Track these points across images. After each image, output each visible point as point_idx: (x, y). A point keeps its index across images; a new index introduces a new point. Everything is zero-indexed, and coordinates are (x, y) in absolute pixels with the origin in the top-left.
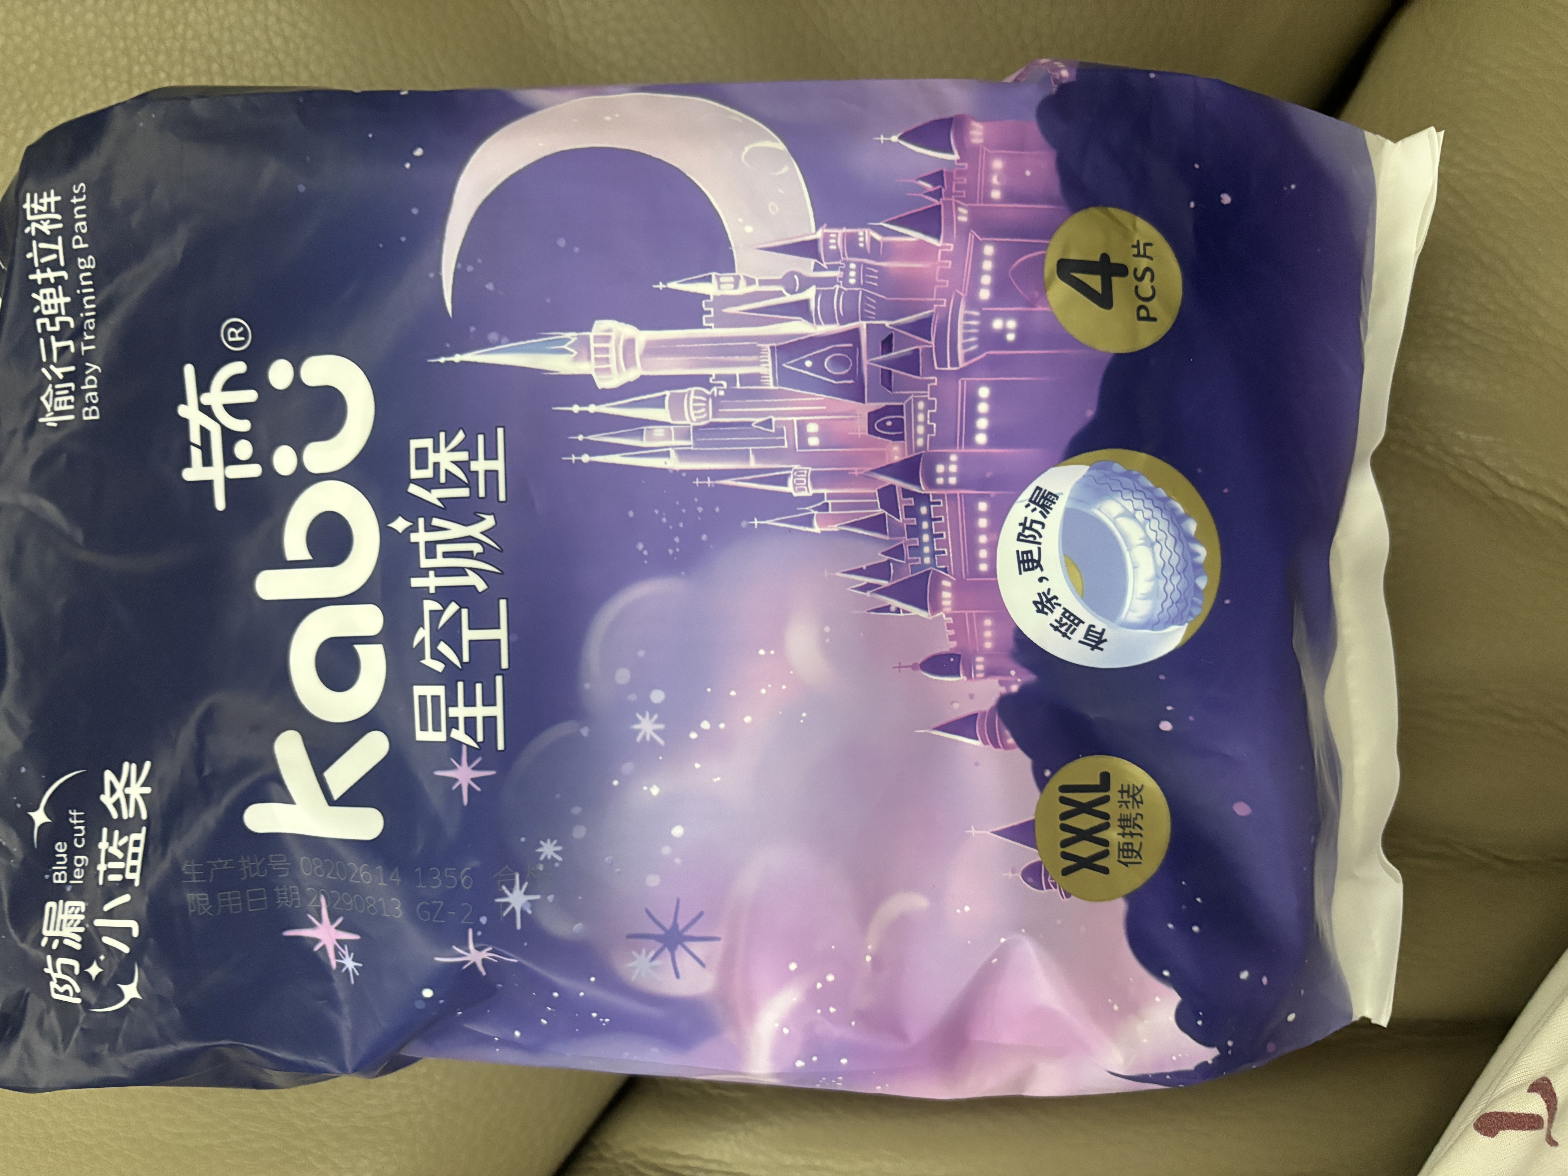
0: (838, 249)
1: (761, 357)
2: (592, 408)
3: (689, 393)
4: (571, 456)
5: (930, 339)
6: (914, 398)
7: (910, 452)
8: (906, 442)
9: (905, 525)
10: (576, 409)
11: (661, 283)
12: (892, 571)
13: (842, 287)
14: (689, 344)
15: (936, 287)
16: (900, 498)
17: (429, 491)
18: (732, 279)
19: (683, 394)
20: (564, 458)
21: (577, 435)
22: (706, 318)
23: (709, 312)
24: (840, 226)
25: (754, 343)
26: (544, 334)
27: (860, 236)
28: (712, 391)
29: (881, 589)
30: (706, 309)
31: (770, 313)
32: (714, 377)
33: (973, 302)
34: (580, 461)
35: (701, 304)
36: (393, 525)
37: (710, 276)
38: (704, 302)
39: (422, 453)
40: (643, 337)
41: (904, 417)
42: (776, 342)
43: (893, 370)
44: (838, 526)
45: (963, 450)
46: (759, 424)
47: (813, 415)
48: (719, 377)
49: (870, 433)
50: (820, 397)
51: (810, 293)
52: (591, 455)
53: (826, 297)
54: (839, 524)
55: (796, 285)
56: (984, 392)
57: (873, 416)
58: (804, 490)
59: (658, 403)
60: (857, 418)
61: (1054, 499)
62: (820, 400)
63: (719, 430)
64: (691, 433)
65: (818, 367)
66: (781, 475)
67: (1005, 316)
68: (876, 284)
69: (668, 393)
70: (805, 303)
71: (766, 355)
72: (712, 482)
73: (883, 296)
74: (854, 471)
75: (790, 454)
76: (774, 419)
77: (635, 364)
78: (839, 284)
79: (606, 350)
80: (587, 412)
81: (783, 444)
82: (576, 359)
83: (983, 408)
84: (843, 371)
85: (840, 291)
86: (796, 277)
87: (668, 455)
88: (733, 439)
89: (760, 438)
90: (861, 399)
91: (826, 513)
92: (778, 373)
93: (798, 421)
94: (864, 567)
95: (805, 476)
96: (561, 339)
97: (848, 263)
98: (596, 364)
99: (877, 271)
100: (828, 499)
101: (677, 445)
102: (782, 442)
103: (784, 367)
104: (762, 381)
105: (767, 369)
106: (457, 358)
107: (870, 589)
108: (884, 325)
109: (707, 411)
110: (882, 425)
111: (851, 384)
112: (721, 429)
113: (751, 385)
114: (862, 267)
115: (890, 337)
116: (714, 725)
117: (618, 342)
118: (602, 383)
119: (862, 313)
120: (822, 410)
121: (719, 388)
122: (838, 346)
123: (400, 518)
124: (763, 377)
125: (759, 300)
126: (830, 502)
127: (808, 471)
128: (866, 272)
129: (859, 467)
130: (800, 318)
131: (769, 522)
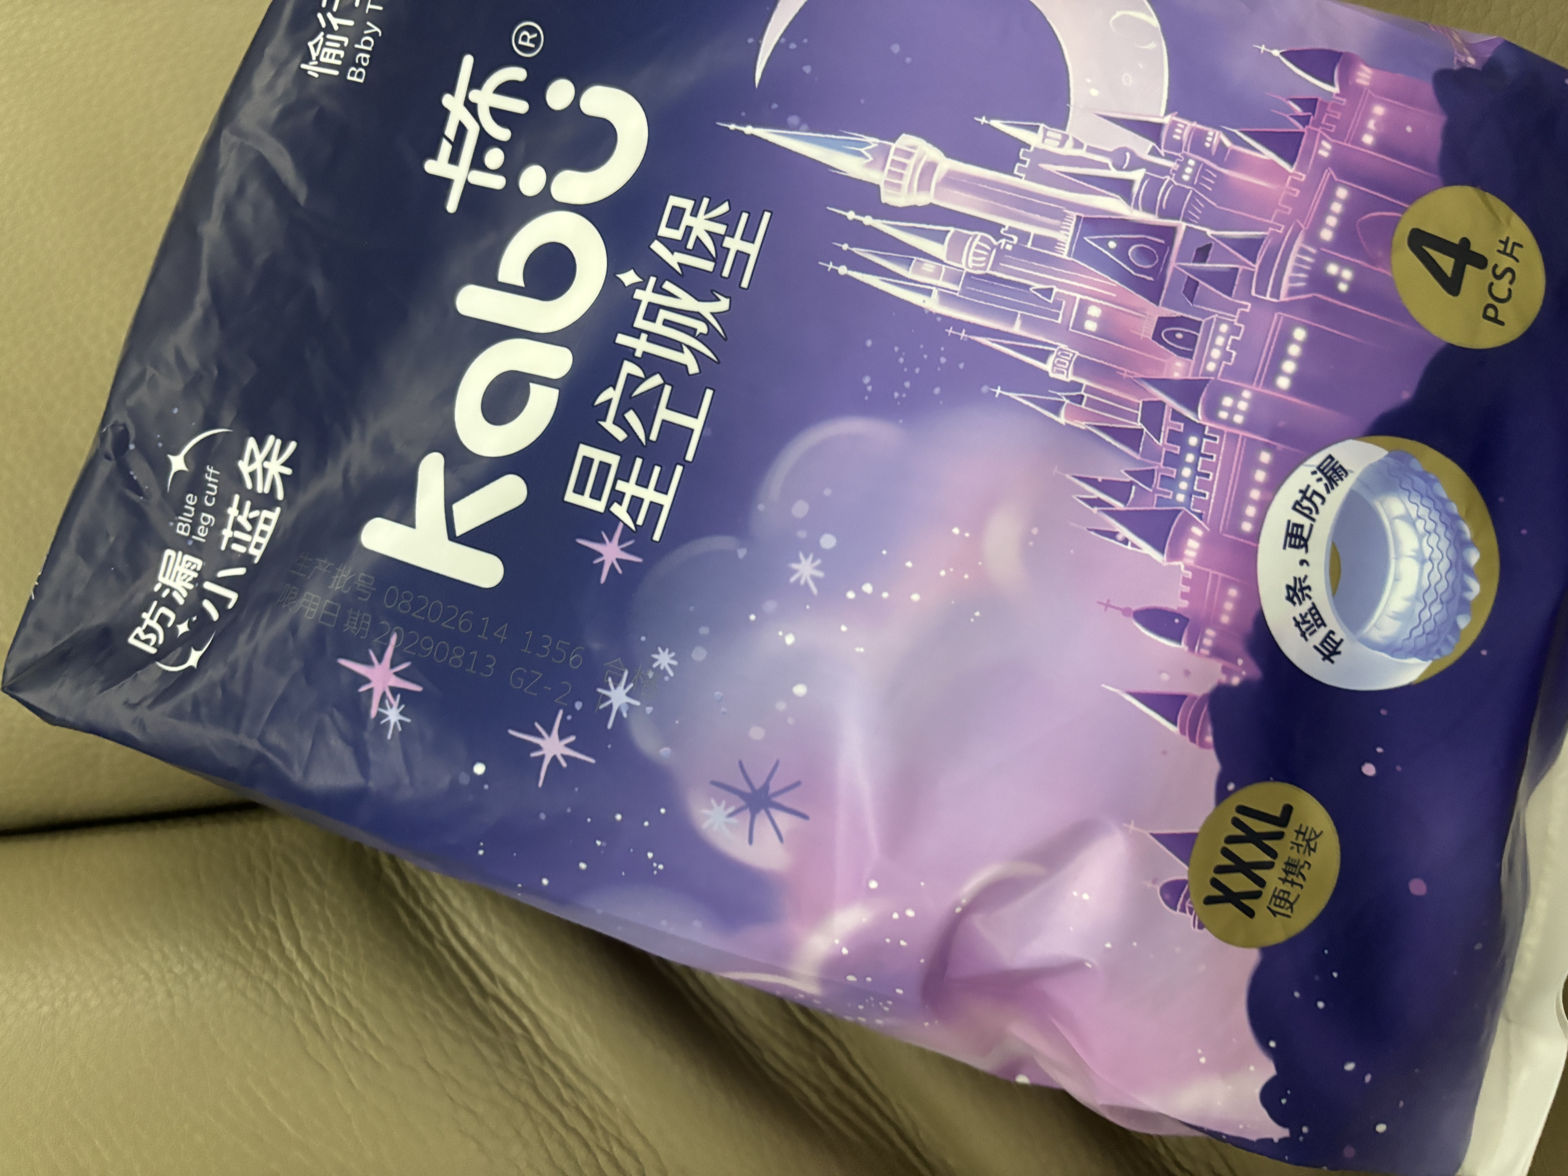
0: (1181, 142)
1: (1064, 223)
2: (868, 220)
3: (975, 236)
4: (829, 263)
5: (1254, 262)
6: (1217, 318)
7: (1196, 373)
8: (1193, 362)
9: (1164, 450)
10: (851, 215)
11: (984, 118)
12: (1132, 495)
13: (1173, 180)
14: (992, 187)
15: (1276, 211)
16: (1167, 419)
17: (672, 253)
18: (1059, 137)
19: (969, 236)
21: (842, 243)
22: (1019, 167)
23: (1024, 162)
24: (1191, 120)
25: (1061, 207)
26: (845, 132)
27: (1209, 136)
28: (1000, 241)
29: (1112, 511)
30: (1022, 158)
31: (1088, 183)
32: (1006, 229)
33: (1313, 238)
34: (837, 271)
35: (1019, 151)
36: (621, 276)
37: (1038, 127)
38: (1022, 150)
39: (678, 212)
40: (946, 164)
41: (1200, 335)
42: (1085, 214)
43: (1201, 282)
44: (1086, 425)
45: (1260, 389)
46: (1037, 290)
47: (1099, 299)
48: (1012, 230)
49: (1153, 338)
50: (1114, 283)
51: (1137, 175)
52: (849, 268)
53: (1153, 185)
54: (1088, 423)
55: (1125, 162)
56: (1300, 334)
57: (1163, 322)
58: (1063, 373)
59: (939, 237)
60: (1145, 319)
61: (1342, 475)
62: (1112, 286)
63: (993, 284)
64: (963, 278)
65: (1121, 252)
66: (1043, 350)
67: (1343, 264)
68: (1210, 189)
69: (952, 230)
70: (1130, 183)
71: (1070, 223)
72: (966, 336)
73: (1214, 204)
74: (1123, 372)
75: (1060, 332)
76: (1056, 290)
77: (928, 189)
78: (1171, 176)
79: (904, 166)
80: (861, 222)
81: (1057, 319)
82: (870, 165)
83: (1294, 350)
84: (1146, 264)
85: (1170, 183)
86: (1128, 155)
87: (929, 293)
88: (1005, 298)
89: (1034, 305)
90: (1155, 300)
91: (1078, 405)
92: (1076, 245)
93: (1081, 300)
94: (1100, 479)
95: (1069, 358)
96: (860, 142)
97: (1187, 158)
98: (888, 176)
99: (1215, 176)
100: (1086, 391)
101: (942, 286)
102: (1056, 316)
103: (1085, 240)
104: (1056, 247)
105: (1065, 237)
106: (748, 130)
107: (1099, 506)
108: (1205, 232)
109: (987, 262)
110: (1171, 335)
111: (1151, 281)
112: (995, 283)
113: (1043, 248)
114: (1201, 167)
115: (1208, 247)
116: (877, 591)
117: (919, 161)
118: (888, 197)
119: (1186, 213)
120: (1111, 296)
121: (1008, 241)
122: (1149, 237)
123: (632, 272)
124: (1058, 244)
125: (1081, 166)
126: (1086, 395)
127: (1074, 354)
128: (1203, 172)
129: (1131, 370)
130: (1118, 196)
131: (1012, 395)
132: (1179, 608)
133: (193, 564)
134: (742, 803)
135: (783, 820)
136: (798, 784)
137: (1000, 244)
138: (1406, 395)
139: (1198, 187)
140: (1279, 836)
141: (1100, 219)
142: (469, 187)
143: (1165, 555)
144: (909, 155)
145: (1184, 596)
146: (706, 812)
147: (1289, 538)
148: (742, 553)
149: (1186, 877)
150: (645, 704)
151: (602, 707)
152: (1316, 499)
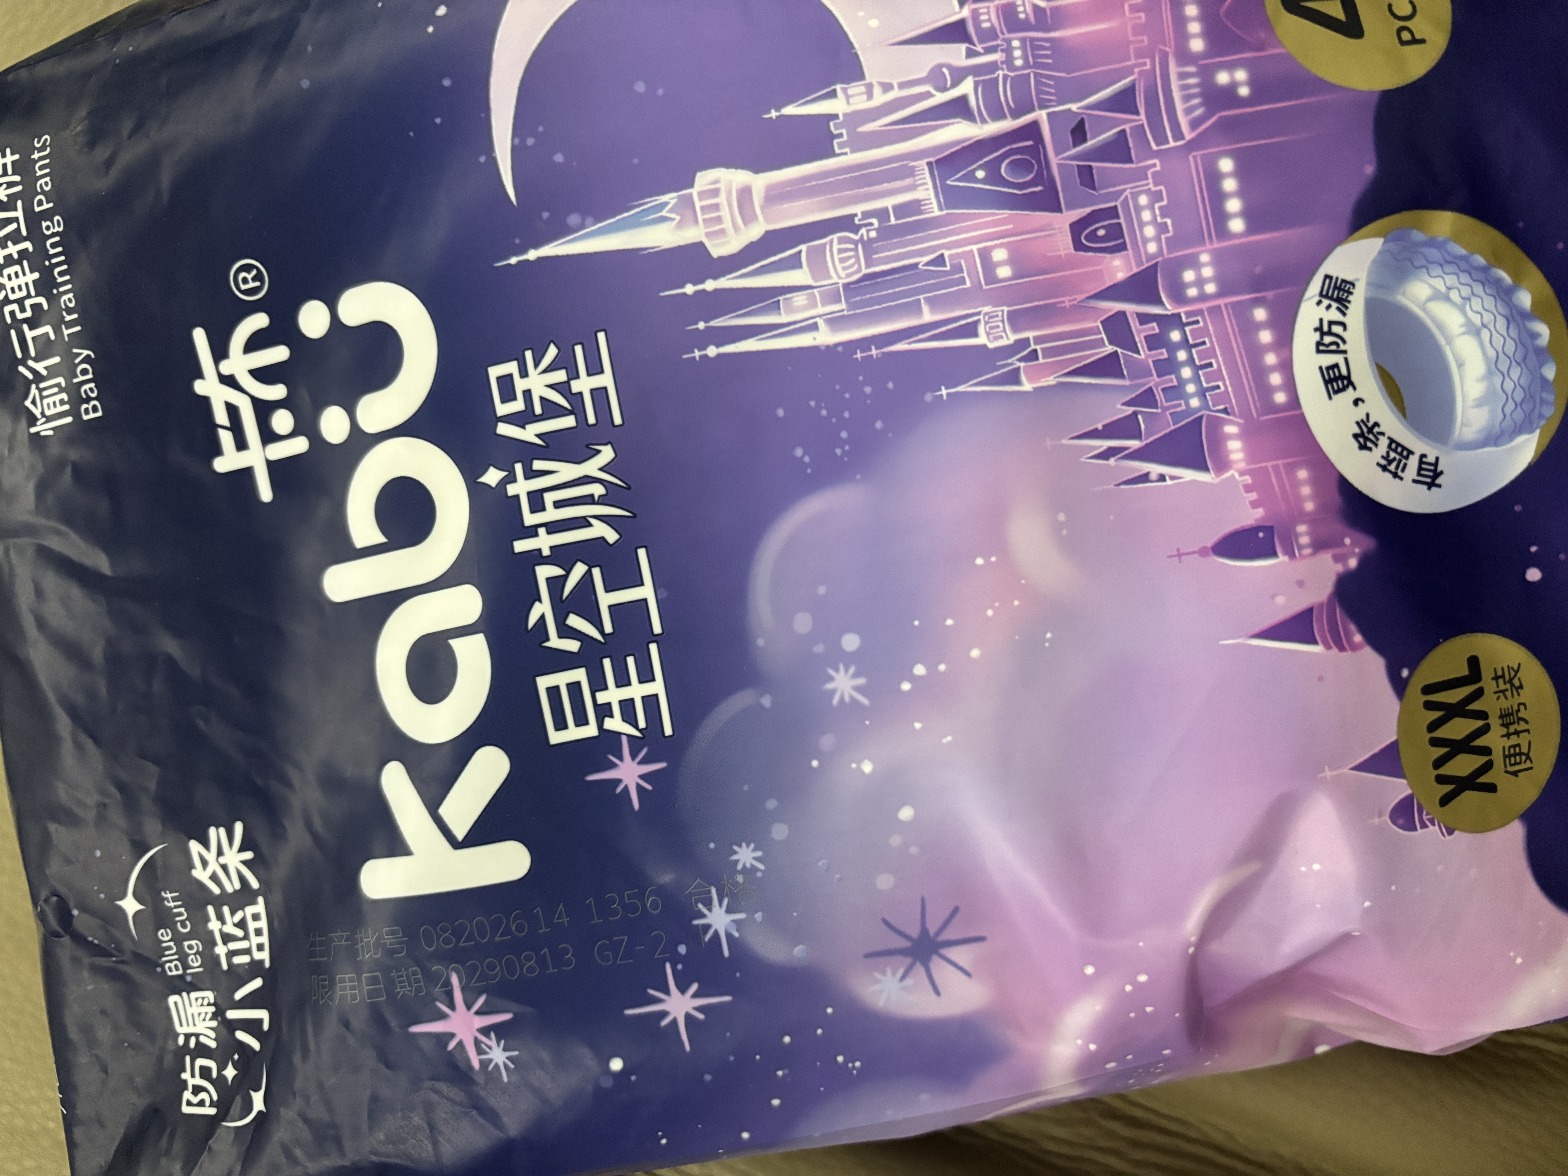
0: (993, 28)
1: (917, 178)
2: (710, 285)
3: (831, 241)
4: (693, 352)
5: (1137, 113)
6: (1131, 193)
7: (1139, 262)
8: (1130, 252)
9: (1150, 361)
10: (689, 289)
11: (773, 111)
12: (1143, 426)
13: (1006, 72)
14: (821, 180)
15: (1132, 48)
16: (1136, 326)
17: (523, 427)
18: (863, 89)
20: (685, 356)
21: (696, 324)
22: (838, 143)
23: (841, 135)
25: (905, 162)
26: (636, 203)
27: (1017, 6)
28: (860, 233)
29: (1130, 453)
30: (835, 132)
31: (919, 122)
32: (860, 216)
33: (1185, 56)
34: (706, 355)
35: (829, 126)
36: (483, 479)
37: (835, 91)
38: (831, 124)
39: (506, 382)
40: (760, 182)
41: (1122, 220)
42: (934, 157)
43: (1093, 164)
44: (1055, 378)
45: (1216, 245)
46: (928, 264)
47: (998, 238)
48: (866, 215)
49: (1077, 248)
50: (1003, 214)
51: (967, 87)
52: (718, 345)
53: (989, 88)
54: (1056, 375)
55: (946, 80)
56: (1226, 165)
57: (1077, 228)
58: (1001, 337)
59: (794, 263)
60: (1055, 234)
61: (1349, 288)
62: (1003, 218)
63: (878, 282)
64: (842, 294)
65: (994, 176)
66: (968, 324)
67: (1230, 67)
68: (1050, 61)
69: (803, 247)
70: (962, 100)
71: (923, 174)
72: (879, 351)
73: (1063, 75)
74: (1063, 302)
75: (976, 295)
76: (947, 253)
77: (755, 217)
78: (1002, 69)
79: (716, 207)
80: (704, 291)
81: (965, 283)
82: (680, 225)
83: (1230, 185)
84: (1028, 176)
85: (1005, 77)
86: (945, 70)
87: (814, 327)
88: (897, 290)
89: (933, 281)
90: (1056, 208)
91: (1035, 363)
92: (943, 194)
93: (979, 250)
94: (1100, 427)
95: (1000, 318)
96: (657, 205)
97: (1008, 41)
98: (706, 227)
99: (1048, 45)
100: (1036, 343)
101: (825, 312)
102: (962, 281)
103: (948, 185)
104: (923, 208)
105: (927, 192)
106: (532, 255)
107: (1113, 455)
108: (1069, 110)
109: (858, 261)
110: (1092, 236)
111: (1041, 191)
112: (879, 280)
113: (910, 216)
114: (1028, 43)
115: (1081, 123)
116: (931, 667)
117: (729, 193)
118: (718, 250)
119: (1039, 99)
120: (1007, 230)
121: (869, 228)
122: (1015, 146)
123: (492, 469)
124: (923, 203)
125: (903, 107)
126: (1038, 347)
127: (1003, 311)
128: (1034, 48)
129: (1070, 296)
130: (958, 120)
131: (961, 388)
132: (1256, 520)
133: (203, 998)
134: (908, 960)
135: (958, 954)
136: (956, 910)
137: (862, 235)
138: (1370, 170)
139: (1037, 65)
140: (1478, 694)
141: (952, 154)
142: (273, 466)
143: (1212, 472)
144: (715, 193)
145: (1254, 504)
146: (876, 988)
147: (1329, 386)
148: (767, 701)
149: (1409, 791)
150: (751, 913)
151: (707, 938)
152: (1336, 329)
